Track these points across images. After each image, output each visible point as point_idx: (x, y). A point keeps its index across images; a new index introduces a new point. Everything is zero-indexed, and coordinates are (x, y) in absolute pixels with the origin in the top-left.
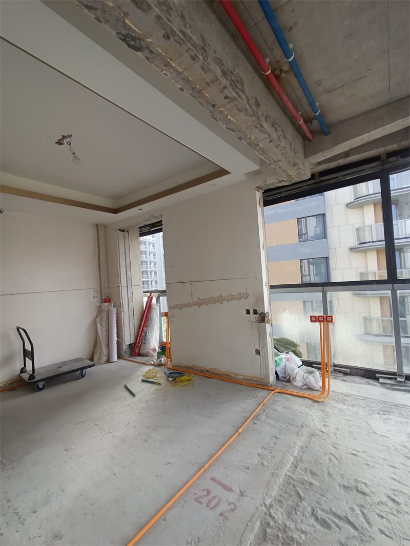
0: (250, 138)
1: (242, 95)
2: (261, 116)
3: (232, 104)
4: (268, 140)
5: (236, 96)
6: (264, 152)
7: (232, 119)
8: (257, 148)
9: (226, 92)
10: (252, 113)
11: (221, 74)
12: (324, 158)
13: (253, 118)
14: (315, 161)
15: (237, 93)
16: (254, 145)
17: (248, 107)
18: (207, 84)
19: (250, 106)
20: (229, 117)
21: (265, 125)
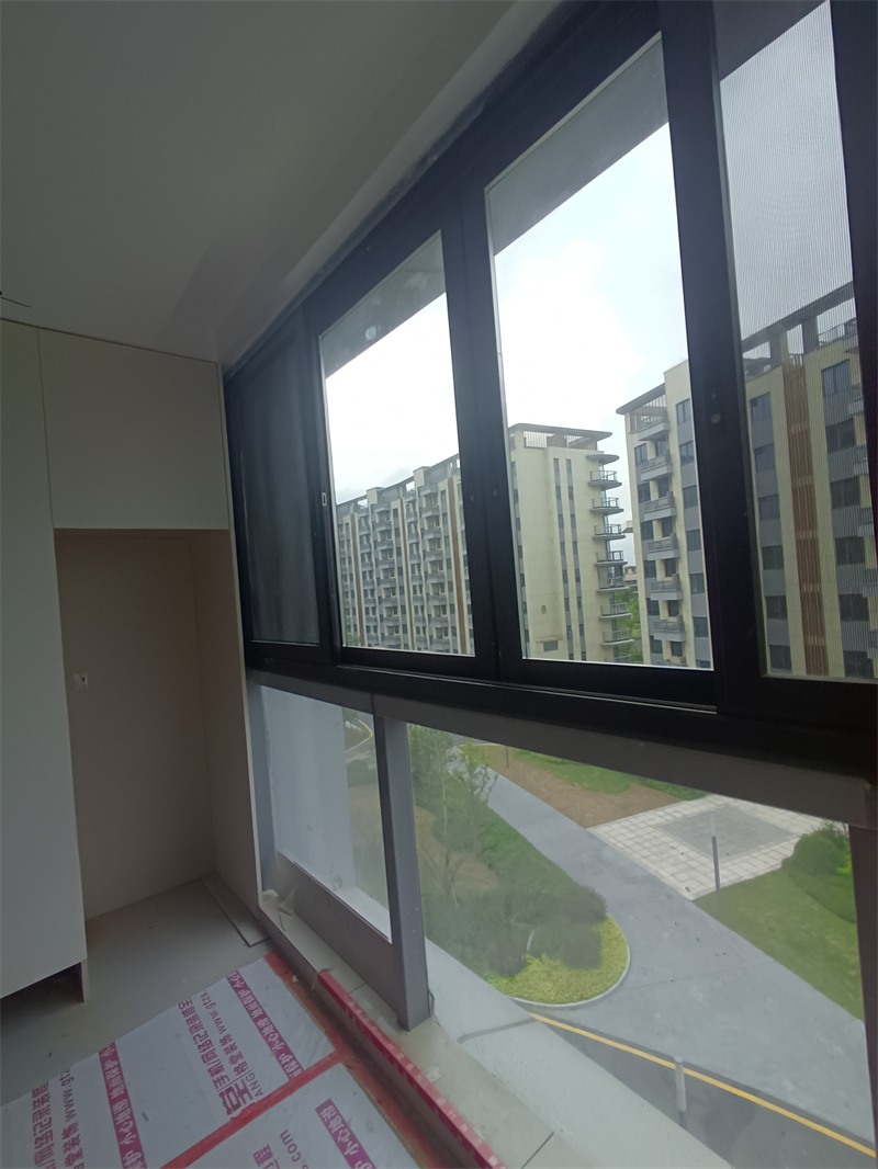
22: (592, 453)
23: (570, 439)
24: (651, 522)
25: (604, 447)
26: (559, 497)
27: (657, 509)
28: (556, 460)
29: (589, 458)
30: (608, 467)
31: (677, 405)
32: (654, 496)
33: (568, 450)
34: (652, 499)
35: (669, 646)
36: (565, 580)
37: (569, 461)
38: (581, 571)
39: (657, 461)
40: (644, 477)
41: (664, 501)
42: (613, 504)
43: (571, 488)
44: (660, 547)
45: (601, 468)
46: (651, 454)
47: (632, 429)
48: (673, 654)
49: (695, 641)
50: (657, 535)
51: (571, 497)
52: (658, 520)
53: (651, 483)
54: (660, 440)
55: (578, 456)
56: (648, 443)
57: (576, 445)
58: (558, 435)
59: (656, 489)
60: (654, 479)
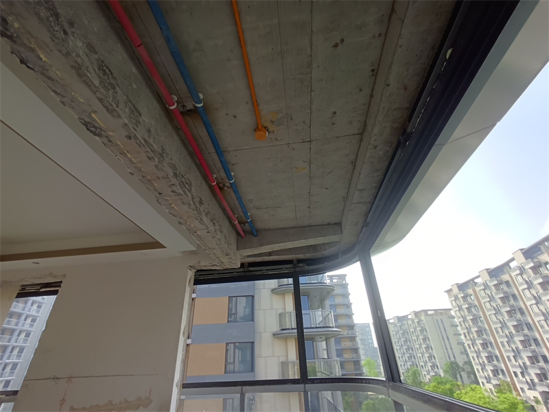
0: (190, 225)
1: (188, 193)
2: (202, 212)
3: (177, 197)
4: (206, 231)
5: (182, 193)
6: (201, 239)
7: (175, 208)
8: (195, 234)
9: (174, 188)
10: (194, 208)
11: (172, 174)
12: (252, 254)
13: (195, 212)
14: (245, 254)
15: (184, 191)
16: (193, 231)
17: (191, 202)
18: (158, 178)
19: (194, 203)
20: (173, 205)
21: (205, 219)
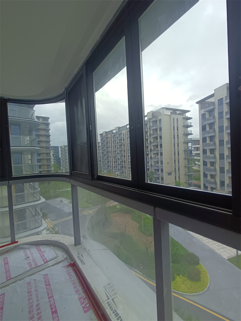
22: (184, 116)
23: (178, 112)
24: (206, 137)
25: (188, 115)
26: (174, 130)
27: (209, 133)
28: (174, 119)
29: (183, 118)
30: (189, 121)
31: (218, 100)
32: (208, 129)
33: (177, 116)
34: (207, 130)
35: (210, 175)
36: (175, 155)
37: (177, 119)
38: (179, 152)
39: (210, 118)
40: (205, 123)
41: (211, 131)
42: (190, 132)
43: (178, 127)
44: (209, 145)
45: (187, 121)
46: (207, 116)
47: (201, 108)
48: (211, 178)
49: (220, 174)
50: (208, 141)
51: (178, 130)
52: (209, 137)
53: (207, 125)
54: (211, 112)
55: (180, 117)
56: (206, 112)
57: (179, 114)
58: (174, 111)
59: (209, 127)
60: (208, 124)
